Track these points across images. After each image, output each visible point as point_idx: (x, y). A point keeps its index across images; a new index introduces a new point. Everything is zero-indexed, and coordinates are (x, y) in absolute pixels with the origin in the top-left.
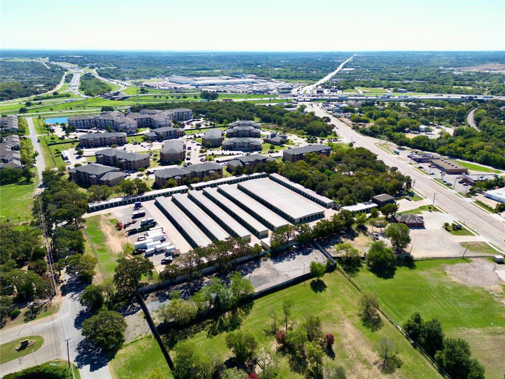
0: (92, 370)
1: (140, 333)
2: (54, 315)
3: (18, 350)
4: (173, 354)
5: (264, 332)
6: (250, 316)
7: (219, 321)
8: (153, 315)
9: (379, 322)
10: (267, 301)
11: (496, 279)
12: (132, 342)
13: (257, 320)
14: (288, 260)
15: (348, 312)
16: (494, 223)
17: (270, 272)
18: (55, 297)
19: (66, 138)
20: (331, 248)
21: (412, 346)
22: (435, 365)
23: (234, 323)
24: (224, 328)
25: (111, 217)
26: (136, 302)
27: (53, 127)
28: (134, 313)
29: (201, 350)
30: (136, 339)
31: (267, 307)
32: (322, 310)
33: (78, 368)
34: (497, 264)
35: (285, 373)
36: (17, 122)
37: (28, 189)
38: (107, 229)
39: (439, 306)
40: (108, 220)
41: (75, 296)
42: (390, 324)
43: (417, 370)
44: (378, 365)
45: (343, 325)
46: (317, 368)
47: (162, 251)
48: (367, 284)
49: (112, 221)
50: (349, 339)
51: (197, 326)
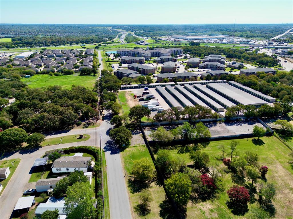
0: (112, 154)
1: (139, 143)
2: (97, 128)
3: (78, 139)
4: (156, 157)
6: (206, 149)
7: (185, 147)
8: (147, 137)
12: (134, 146)
13: (211, 152)
14: (237, 126)
15: (280, 159)
17: (223, 130)
18: (98, 120)
19: (115, 60)
20: (270, 124)
24: (188, 151)
25: (131, 93)
26: (138, 129)
27: (109, 55)
28: (137, 134)
30: (136, 145)
33: (105, 152)
35: (228, 182)
36: (93, 51)
37: (94, 78)
38: (129, 97)
40: (130, 94)
41: (108, 121)
45: (275, 166)
46: (252, 184)
47: (156, 110)
49: (131, 94)
50: (279, 174)
51: (172, 147)
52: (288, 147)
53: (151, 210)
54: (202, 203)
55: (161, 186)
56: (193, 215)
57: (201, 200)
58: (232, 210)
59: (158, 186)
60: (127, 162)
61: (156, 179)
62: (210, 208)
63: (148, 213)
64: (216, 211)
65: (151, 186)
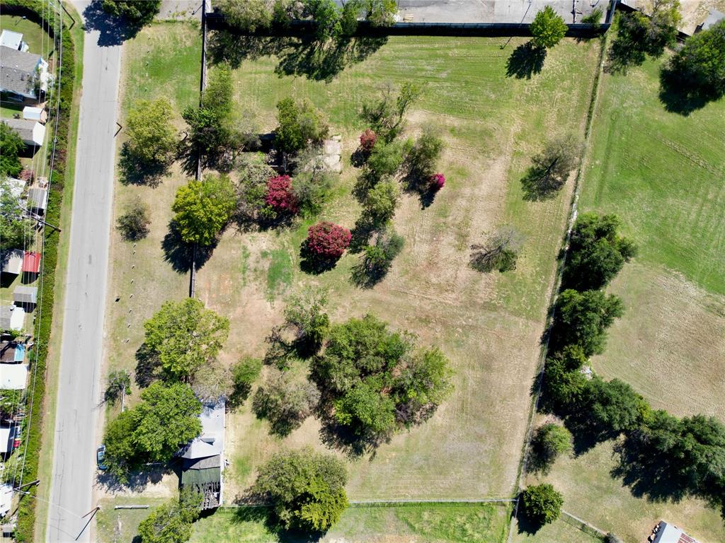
1: (185, 8)
5: (361, 110)
6: (362, 65)
7: (308, 50)
9: (555, 188)
10: (411, 50)
12: (167, 21)
13: (367, 81)
15: (523, 143)
21: (557, 254)
22: (556, 297)
23: (328, 66)
24: (307, 68)
29: (254, 90)
30: (175, 18)
31: (400, 62)
32: (484, 117)
33: (85, 29)
35: (342, 192)
39: (693, 216)
42: (570, 201)
43: (523, 289)
44: (476, 251)
45: (492, 162)
48: (622, 102)
50: (476, 191)
51: (271, 41)
52: (592, 100)
53: (149, 232)
54: (256, 234)
55: (193, 174)
56: (225, 257)
57: (258, 227)
58: (305, 259)
59: (186, 172)
60: (135, 81)
61: (188, 152)
62: (264, 248)
63: (141, 238)
64: (271, 257)
65: (170, 170)
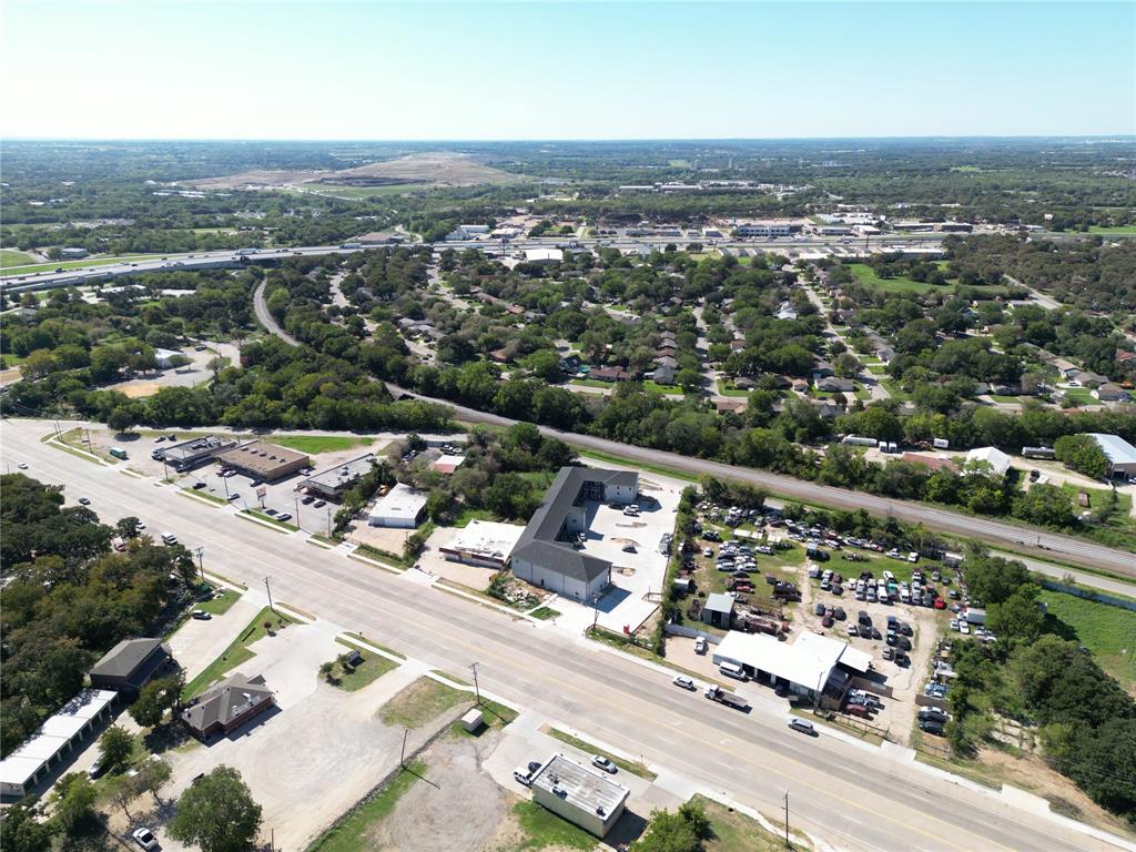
11: (494, 795)
16: (418, 601)
34: (474, 739)
